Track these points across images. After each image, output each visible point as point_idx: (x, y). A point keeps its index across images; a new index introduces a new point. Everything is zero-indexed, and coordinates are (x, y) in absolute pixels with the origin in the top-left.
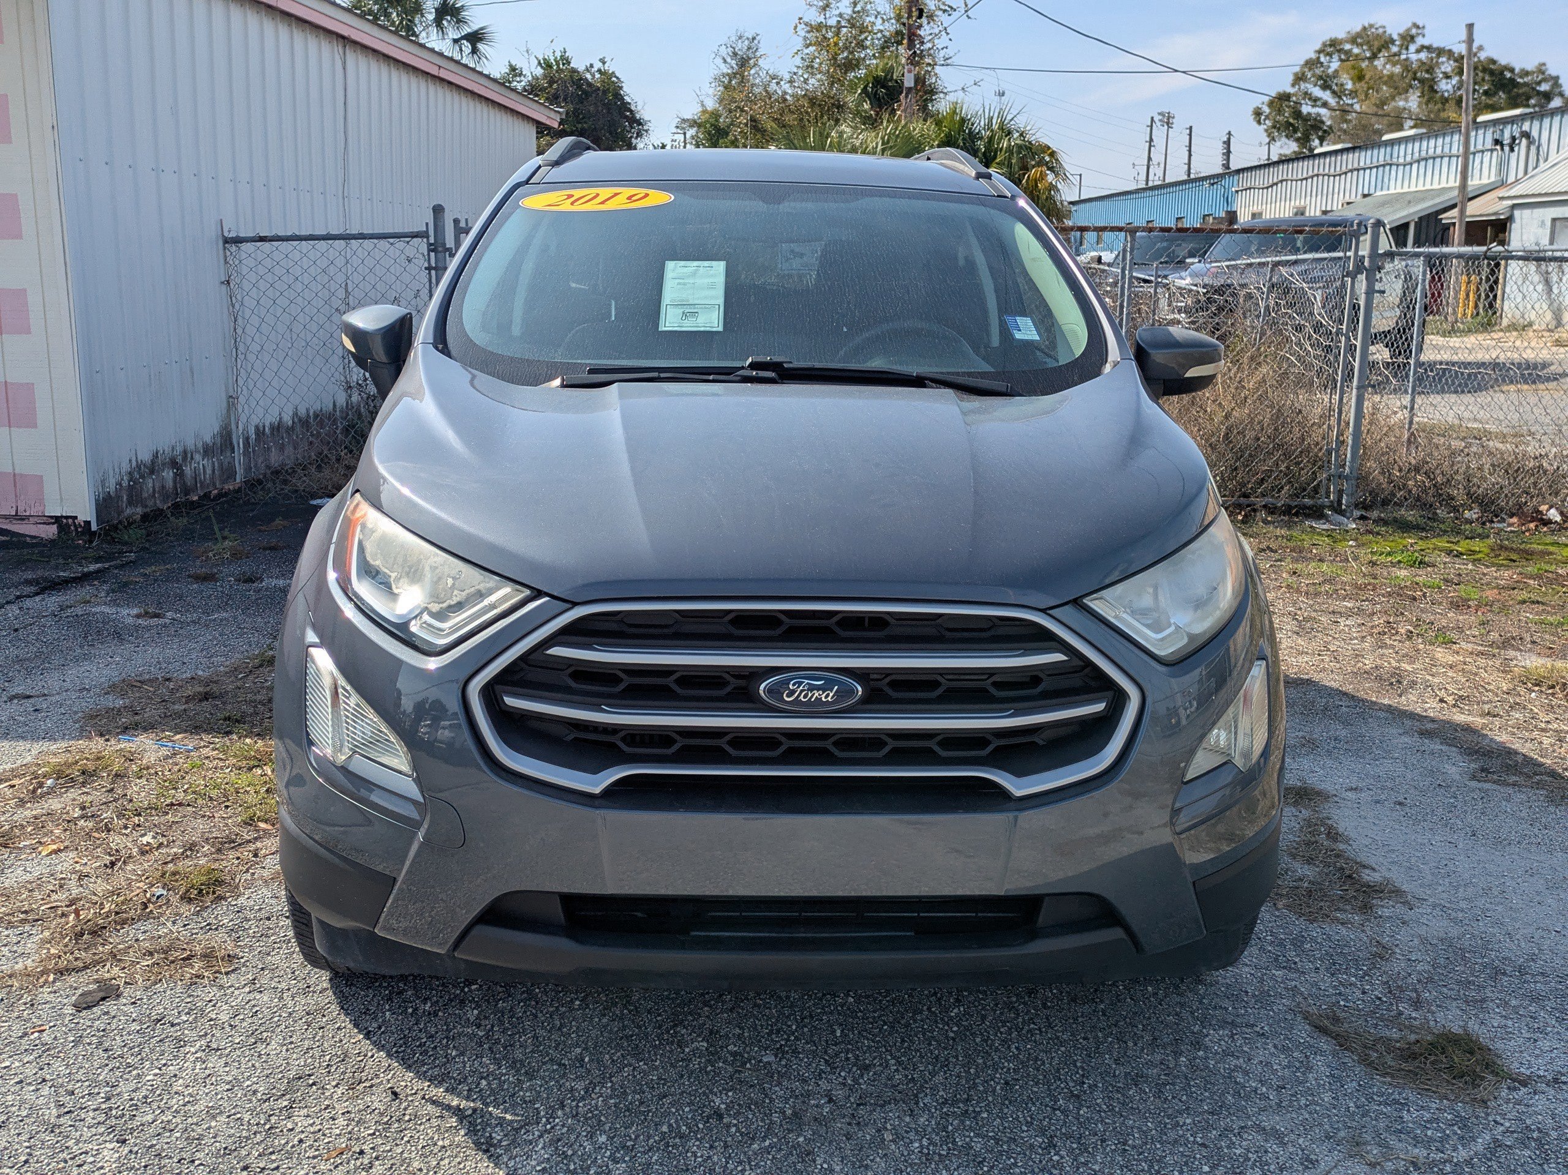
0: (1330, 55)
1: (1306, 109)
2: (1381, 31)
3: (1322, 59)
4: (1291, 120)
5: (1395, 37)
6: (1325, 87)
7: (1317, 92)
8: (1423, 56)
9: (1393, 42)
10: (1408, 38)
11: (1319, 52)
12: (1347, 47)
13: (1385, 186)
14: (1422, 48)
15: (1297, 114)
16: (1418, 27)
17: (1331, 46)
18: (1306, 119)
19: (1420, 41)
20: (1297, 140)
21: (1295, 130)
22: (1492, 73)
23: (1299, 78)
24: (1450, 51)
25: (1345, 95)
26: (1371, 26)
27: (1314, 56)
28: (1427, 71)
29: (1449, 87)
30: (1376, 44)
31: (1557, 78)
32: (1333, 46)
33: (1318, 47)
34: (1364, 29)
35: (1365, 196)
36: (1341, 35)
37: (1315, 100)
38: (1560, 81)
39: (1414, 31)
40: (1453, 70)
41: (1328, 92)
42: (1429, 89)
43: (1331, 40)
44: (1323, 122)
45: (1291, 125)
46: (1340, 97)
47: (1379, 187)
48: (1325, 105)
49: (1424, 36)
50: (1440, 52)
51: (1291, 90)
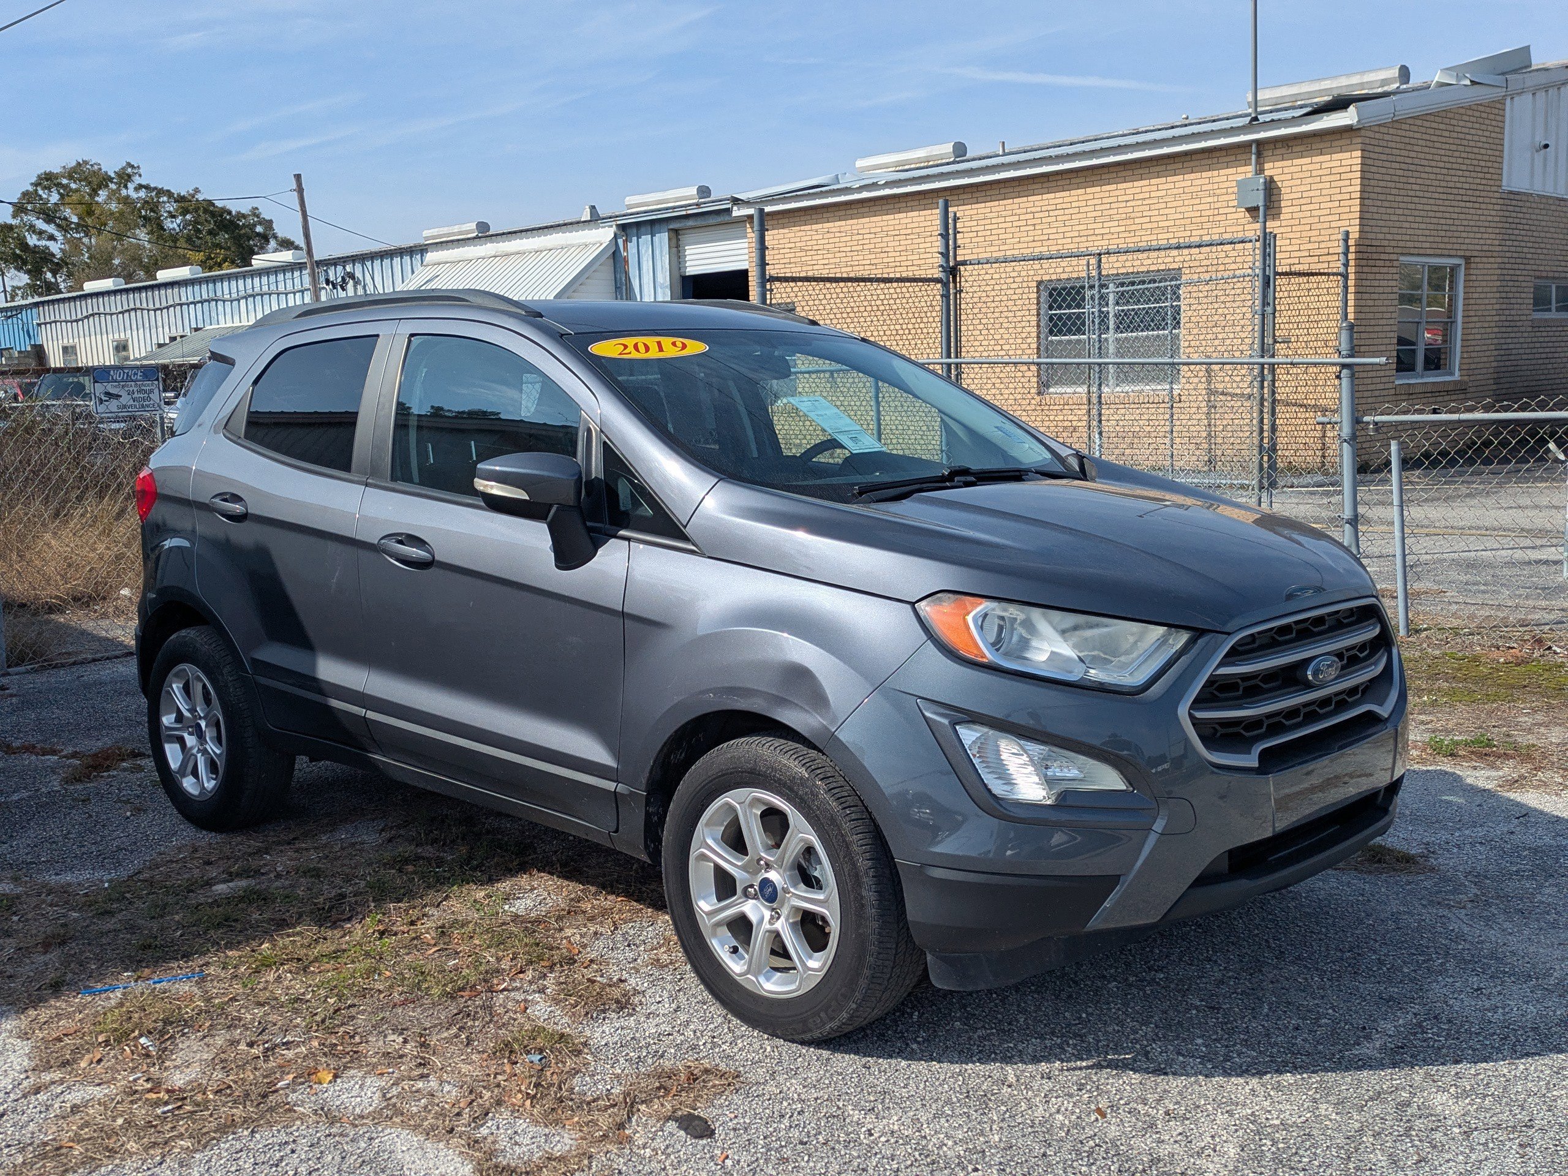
0: (49, 188)
1: (32, 240)
2: (96, 167)
3: (40, 192)
4: (18, 252)
5: (113, 175)
6: (49, 220)
7: (40, 224)
8: (142, 194)
9: (111, 179)
10: (124, 177)
11: (36, 185)
12: (65, 181)
13: (214, 320)
14: (140, 187)
15: (24, 246)
16: (133, 167)
17: (47, 180)
18: (35, 250)
19: (137, 180)
20: (28, 272)
21: (25, 263)
22: (213, 214)
23: (19, 209)
24: (168, 191)
25: (72, 229)
26: (86, 162)
27: (31, 189)
28: (152, 210)
29: (175, 225)
30: (95, 181)
31: (271, 222)
32: (48, 180)
33: (34, 180)
34: (79, 164)
35: (197, 329)
36: (56, 170)
37: (41, 233)
38: (274, 226)
39: (129, 170)
40: (177, 210)
41: (52, 226)
42: (156, 227)
43: (45, 173)
44: (53, 255)
45: (19, 257)
46: (66, 231)
47: (207, 320)
48: (52, 238)
49: (140, 176)
50: (160, 192)
51: (14, 222)
